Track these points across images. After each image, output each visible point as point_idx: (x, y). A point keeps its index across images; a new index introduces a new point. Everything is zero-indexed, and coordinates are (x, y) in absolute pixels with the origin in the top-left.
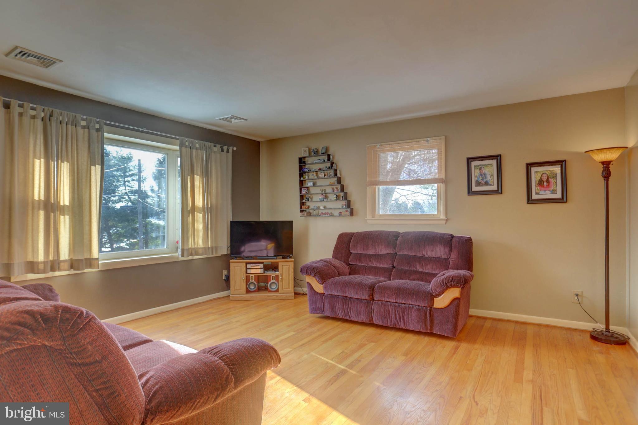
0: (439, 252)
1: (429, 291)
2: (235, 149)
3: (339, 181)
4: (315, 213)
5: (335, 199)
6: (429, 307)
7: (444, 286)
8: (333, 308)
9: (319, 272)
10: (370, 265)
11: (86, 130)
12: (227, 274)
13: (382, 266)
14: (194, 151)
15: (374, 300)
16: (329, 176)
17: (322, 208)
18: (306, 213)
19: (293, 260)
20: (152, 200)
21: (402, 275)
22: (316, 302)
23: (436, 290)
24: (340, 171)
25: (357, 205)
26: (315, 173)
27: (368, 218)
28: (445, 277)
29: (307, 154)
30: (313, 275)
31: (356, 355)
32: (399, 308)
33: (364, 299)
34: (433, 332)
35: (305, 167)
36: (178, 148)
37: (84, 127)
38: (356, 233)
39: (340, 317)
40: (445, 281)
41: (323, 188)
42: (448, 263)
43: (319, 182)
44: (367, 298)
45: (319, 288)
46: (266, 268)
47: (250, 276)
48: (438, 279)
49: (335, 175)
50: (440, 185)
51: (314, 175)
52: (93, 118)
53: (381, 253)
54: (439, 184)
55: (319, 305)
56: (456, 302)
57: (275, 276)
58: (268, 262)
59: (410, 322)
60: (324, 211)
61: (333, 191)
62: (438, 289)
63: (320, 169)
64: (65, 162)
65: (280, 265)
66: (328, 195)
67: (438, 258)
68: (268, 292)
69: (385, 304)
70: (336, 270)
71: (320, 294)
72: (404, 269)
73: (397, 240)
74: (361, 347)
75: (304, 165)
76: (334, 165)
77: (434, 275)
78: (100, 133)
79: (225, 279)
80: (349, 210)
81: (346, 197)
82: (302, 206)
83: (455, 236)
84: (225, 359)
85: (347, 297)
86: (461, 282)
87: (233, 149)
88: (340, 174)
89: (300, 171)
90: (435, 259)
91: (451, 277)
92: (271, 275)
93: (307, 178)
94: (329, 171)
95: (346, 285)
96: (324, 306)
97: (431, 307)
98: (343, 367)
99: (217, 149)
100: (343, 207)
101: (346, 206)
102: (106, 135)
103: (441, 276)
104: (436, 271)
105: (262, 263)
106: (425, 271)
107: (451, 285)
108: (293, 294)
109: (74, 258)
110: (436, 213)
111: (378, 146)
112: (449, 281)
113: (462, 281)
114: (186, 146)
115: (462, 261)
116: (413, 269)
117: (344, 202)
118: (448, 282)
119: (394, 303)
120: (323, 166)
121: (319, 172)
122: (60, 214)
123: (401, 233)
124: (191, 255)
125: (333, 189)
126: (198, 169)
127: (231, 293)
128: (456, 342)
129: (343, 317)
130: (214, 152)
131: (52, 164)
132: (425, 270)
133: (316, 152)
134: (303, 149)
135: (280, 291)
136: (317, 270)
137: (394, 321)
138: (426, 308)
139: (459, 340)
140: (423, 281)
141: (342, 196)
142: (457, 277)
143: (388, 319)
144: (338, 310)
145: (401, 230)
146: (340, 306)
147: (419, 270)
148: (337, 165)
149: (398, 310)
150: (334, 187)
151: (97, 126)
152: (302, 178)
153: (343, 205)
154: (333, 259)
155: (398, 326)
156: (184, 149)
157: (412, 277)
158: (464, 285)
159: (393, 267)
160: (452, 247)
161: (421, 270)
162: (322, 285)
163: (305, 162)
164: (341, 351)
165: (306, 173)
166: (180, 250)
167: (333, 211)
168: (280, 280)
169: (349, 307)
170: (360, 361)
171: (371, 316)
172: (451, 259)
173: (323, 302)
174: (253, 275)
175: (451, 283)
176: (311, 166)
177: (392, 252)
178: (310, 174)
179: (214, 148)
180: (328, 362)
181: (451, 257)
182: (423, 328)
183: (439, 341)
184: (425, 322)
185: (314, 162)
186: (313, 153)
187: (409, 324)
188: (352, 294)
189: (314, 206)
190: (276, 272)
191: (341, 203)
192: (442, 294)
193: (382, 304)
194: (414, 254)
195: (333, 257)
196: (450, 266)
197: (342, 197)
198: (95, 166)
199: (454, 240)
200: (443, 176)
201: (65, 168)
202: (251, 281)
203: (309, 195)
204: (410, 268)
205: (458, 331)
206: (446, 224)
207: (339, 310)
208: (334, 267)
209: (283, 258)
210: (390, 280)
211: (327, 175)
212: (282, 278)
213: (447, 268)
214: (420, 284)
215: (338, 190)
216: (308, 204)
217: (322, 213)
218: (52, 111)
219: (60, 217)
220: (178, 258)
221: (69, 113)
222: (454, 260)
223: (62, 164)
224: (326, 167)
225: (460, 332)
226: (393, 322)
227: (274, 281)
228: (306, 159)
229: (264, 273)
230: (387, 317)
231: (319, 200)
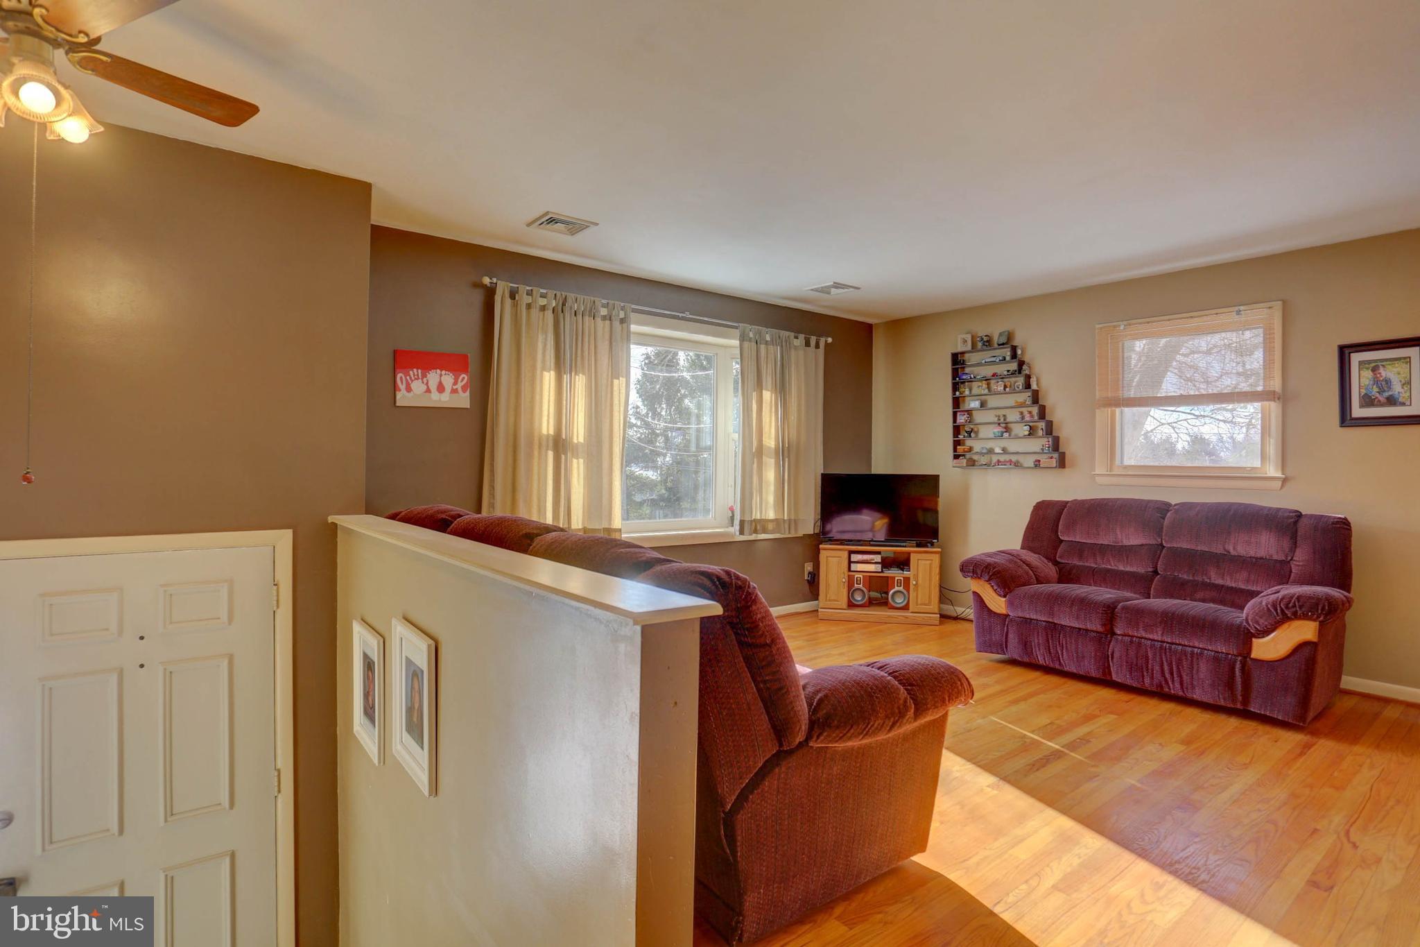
0: (1266, 546)
1: (1242, 623)
2: (830, 340)
3: (1035, 398)
4: (984, 460)
5: (1027, 433)
6: (1240, 655)
7: (1277, 613)
8: (1025, 645)
9: (999, 572)
10: (1103, 566)
11: (608, 322)
12: (812, 570)
13: (1128, 569)
14: (763, 347)
15: (1114, 634)
16: (1014, 389)
17: (998, 450)
18: (965, 461)
19: (939, 550)
20: (636, 431)
21: (1175, 588)
22: (991, 631)
23: (1257, 622)
24: (1037, 378)
25: (1073, 445)
26: (984, 382)
27: (1097, 472)
28: (1280, 597)
29: (969, 347)
30: (987, 578)
31: (1082, 731)
32: (1170, 653)
33: (1092, 631)
34: (1249, 709)
35: (964, 370)
36: (736, 343)
37: (604, 318)
38: (1071, 501)
39: (1041, 663)
40: (1280, 604)
41: (1001, 412)
42: (1288, 570)
43: (993, 401)
44: (1100, 629)
45: (998, 604)
46: (886, 563)
47: (854, 576)
48: (1262, 601)
49: (1028, 386)
50: (1270, 405)
51: (982, 386)
52: (616, 302)
53: (1126, 542)
54: (1266, 403)
55: (996, 637)
56: (1306, 651)
57: (902, 579)
58: (888, 551)
59: (1195, 683)
60: (1002, 458)
61: (1023, 418)
62: (1261, 621)
63: (994, 375)
64: (580, 375)
65: (913, 558)
66: (1009, 425)
67: (1261, 558)
68: (890, 608)
69: (1140, 643)
70: (1031, 572)
71: (999, 615)
72: (1181, 578)
73: (1164, 519)
74: (1088, 718)
75: (961, 368)
76: (1024, 367)
77: (1253, 594)
78: (625, 325)
79: (809, 578)
80: (1056, 455)
81: (1049, 430)
82: (958, 447)
83: (1306, 515)
84: (898, 677)
85: (1057, 624)
86: (1320, 608)
87: (826, 341)
88: (1037, 384)
89: (954, 378)
90: (1254, 560)
91: (1296, 596)
92: (894, 578)
93: (967, 392)
94: (1013, 380)
95: (1053, 601)
96: (1006, 638)
97: (1245, 658)
98: (1057, 747)
99: (799, 342)
100: (1042, 449)
101: (1050, 449)
102: (634, 328)
103: (1273, 594)
104: (1257, 586)
105: (879, 553)
106: (1230, 585)
107: (1295, 614)
108: (939, 615)
109: (588, 527)
110: (1257, 464)
111: (1122, 328)
112: (1291, 605)
113: (1323, 609)
114: (750, 340)
115: (1324, 568)
116: (1201, 580)
117: (1046, 440)
118: (1287, 607)
119: (1159, 643)
120: (1002, 369)
121: (993, 382)
122: (573, 456)
123: (1173, 504)
124: (756, 531)
125: (1022, 413)
126: (768, 380)
127: (821, 605)
128: (1306, 735)
129: (1045, 662)
130: (796, 348)
131: (566, 378)
132: (1229, 583)
133: (988, 343)
134: (960, 337)
135: (911, 610)
136: (994, 568)
137: (1157, 675)
138: (1233, 657)
139: (1315, 733)
140: (1225, 605)
141: (1041, 427)
142: (1310, 598)
143: (1145, 674)
144: (1037, 649)
145: (1174, 500)
146: (1040, 642)
147: (1216, 582)
148: (1030, 367)
149: (1168, 656)
150: (1025, 410)
151: (622, 315)
152: (957, 393)
153: (1043, 446)
154: (1024, 551)
155: (1167, 690)
156: (746, 344)
157: (1200, 595)
158: (1326, 615)
159: (1156, 572)
160: (1298, 538)
161: (1220, 582)
162: (1004, 599)
163: (963, 360)
164: (1049, 721)
165: (967, 383)
166: (737, 522)
167: (1021, 459)
168: (912, 587)
169: (1060, 644)
170: (1088, 741)
171: (1106, 665)
172: (1295, 563)
173: (1005, 631)
174: (860, 575)
175: (1294, 610)
176: (976, 370)
177: (1154, 542)
178: (975, 385)
179: (796, 340)
180: (1025, 735)
181: (1294, 558)
182: (1224, 699)
183: (1262, 728)
184: (1230, 685)
185: (983, 362)
186: (980, 345)
187: (1193, 687)
188: (1066, 619)
189: (982, 448)
190: (905, 572)
191: (1038, 444)
192: (1273, 631)
193: (1131, 642)
194: (1201, 547)
195: (1023, 548)
196: (1291, 578)
197: (1042, 429)
198: (619, 379)
199: (1303, 523)
200: (1276, 385)
201: (580, 382)
202: (856, 585)
203: (972, 426)
204: (1193, 576)
205: (1311, 714)
206: (1281, 488)
207: (1039, 649)
208: (1027, 565)
209: (918, 545)
210: (1149, 598)
211: (1010, 386)
212: (917, 583)
213: (1284, 579)
214: (1217, 609)
215: (1032, 416)
216: (969, 443)
217: (999, 461)
218: (566, 297)
219: (572, 462)
220: (733, 535)
221: (585, 297)
222: (1302, 566)
223: (577, 377)
224: (1008, 371)
225: (1316, 718)
226: (1156, 681)
227: (901, 589)
228: (967, 356)
229: (882, 572)
230: (1142, 669)
231: (992, 436)
